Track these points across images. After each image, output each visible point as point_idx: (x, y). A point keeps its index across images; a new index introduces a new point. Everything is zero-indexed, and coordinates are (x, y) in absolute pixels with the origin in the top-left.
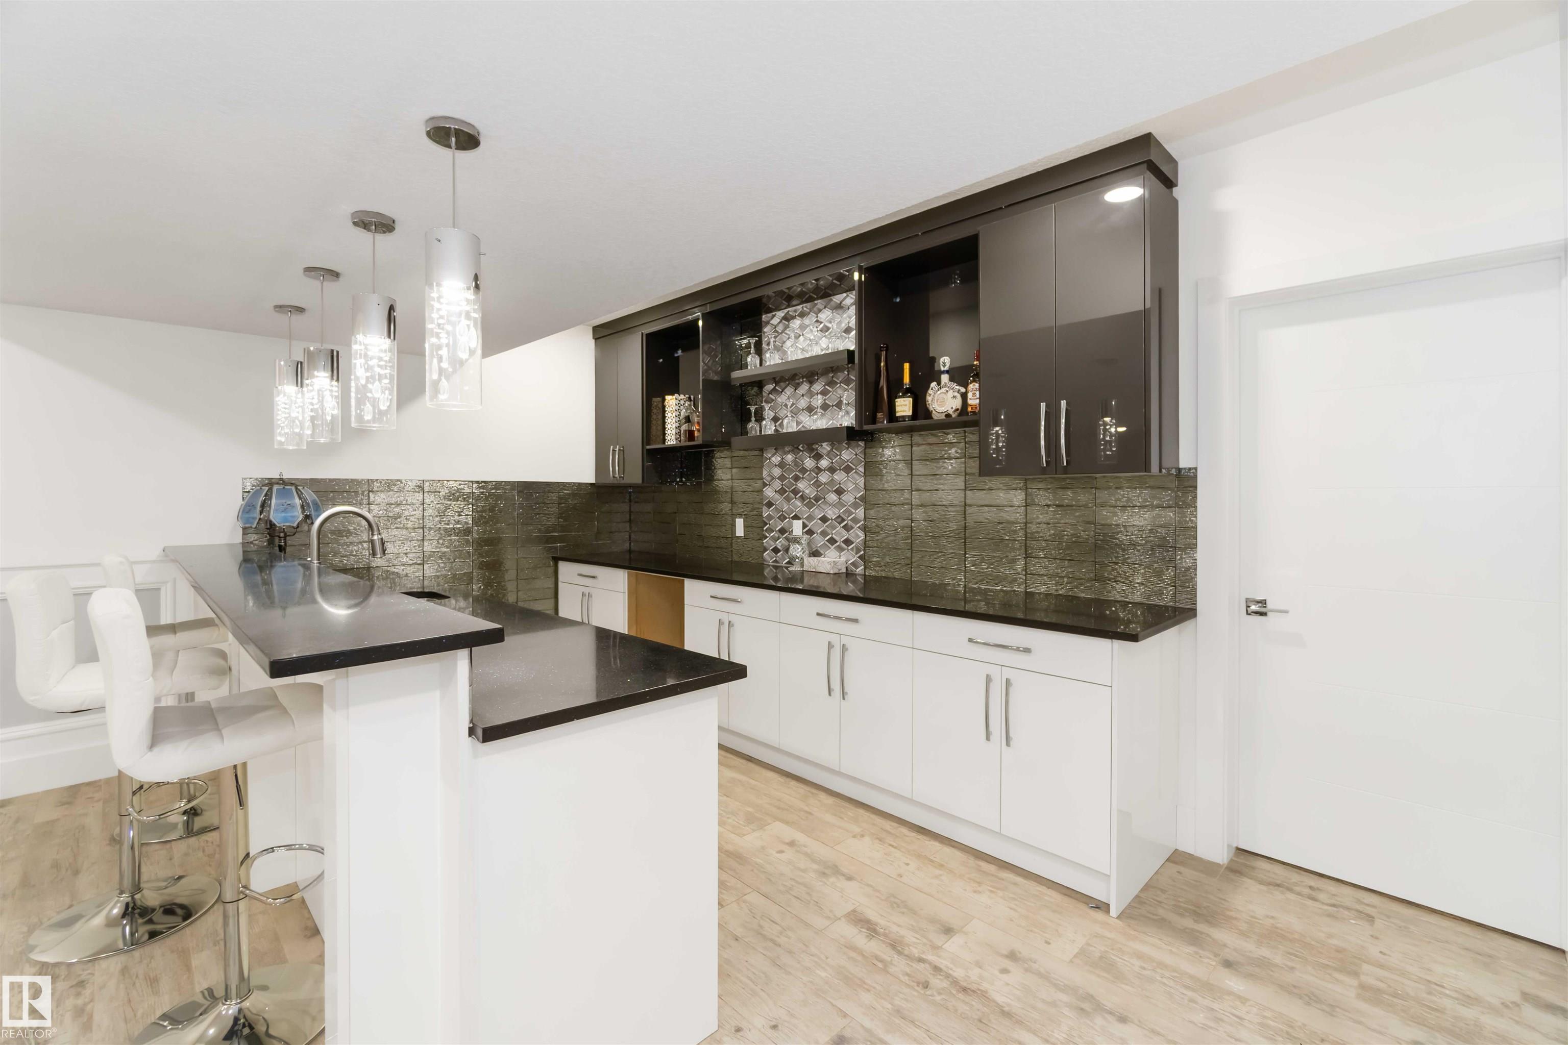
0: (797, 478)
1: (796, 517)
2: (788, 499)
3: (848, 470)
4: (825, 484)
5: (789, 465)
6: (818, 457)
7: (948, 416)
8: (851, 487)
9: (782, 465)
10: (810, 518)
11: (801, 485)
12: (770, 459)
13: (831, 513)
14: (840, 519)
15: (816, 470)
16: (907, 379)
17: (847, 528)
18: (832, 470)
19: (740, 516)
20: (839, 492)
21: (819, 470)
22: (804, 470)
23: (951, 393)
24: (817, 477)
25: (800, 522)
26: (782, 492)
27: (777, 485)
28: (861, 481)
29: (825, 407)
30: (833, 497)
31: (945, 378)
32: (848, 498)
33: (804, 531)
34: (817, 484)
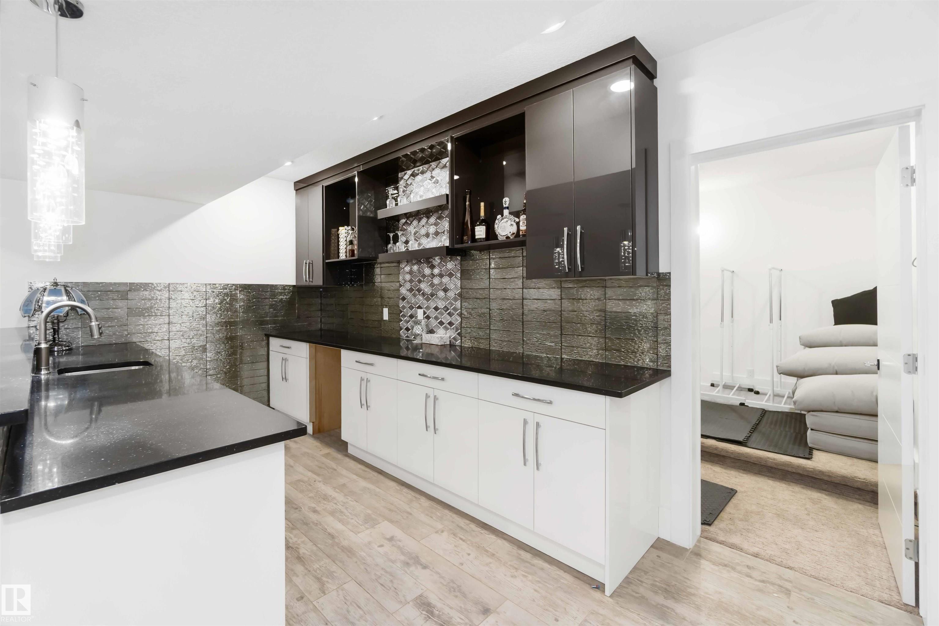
0: (420, 281)
1: (420, 307)
2: (415, 295)
3: (451, 275)
4: (437, 285)
5: (415, 272)
6: (432, 267)
7: (508, 238)
8: (452, 286)
9: (411, 272)
10: (428, 308)
11: (423, 286)
12: (403, 268)
13: (441, 305)
14: (446, 308)
15: (432, 276)
16: (482, 213)
17: (450, 314)
18: (441, 276)
19: (386, 306)
20: (445, 290)
21: (433, 276)
22: (424, 276)
23: (509, 222)
24: (432, 281)
25: (422, 310)
26: (411, 290)
27: (408, 286)
28: (459, 283)
29: (436, 233)
30: (441, 294)
31: (506, 212)
32: (451, 294)
33: (425, 316)
34: (432, 285)
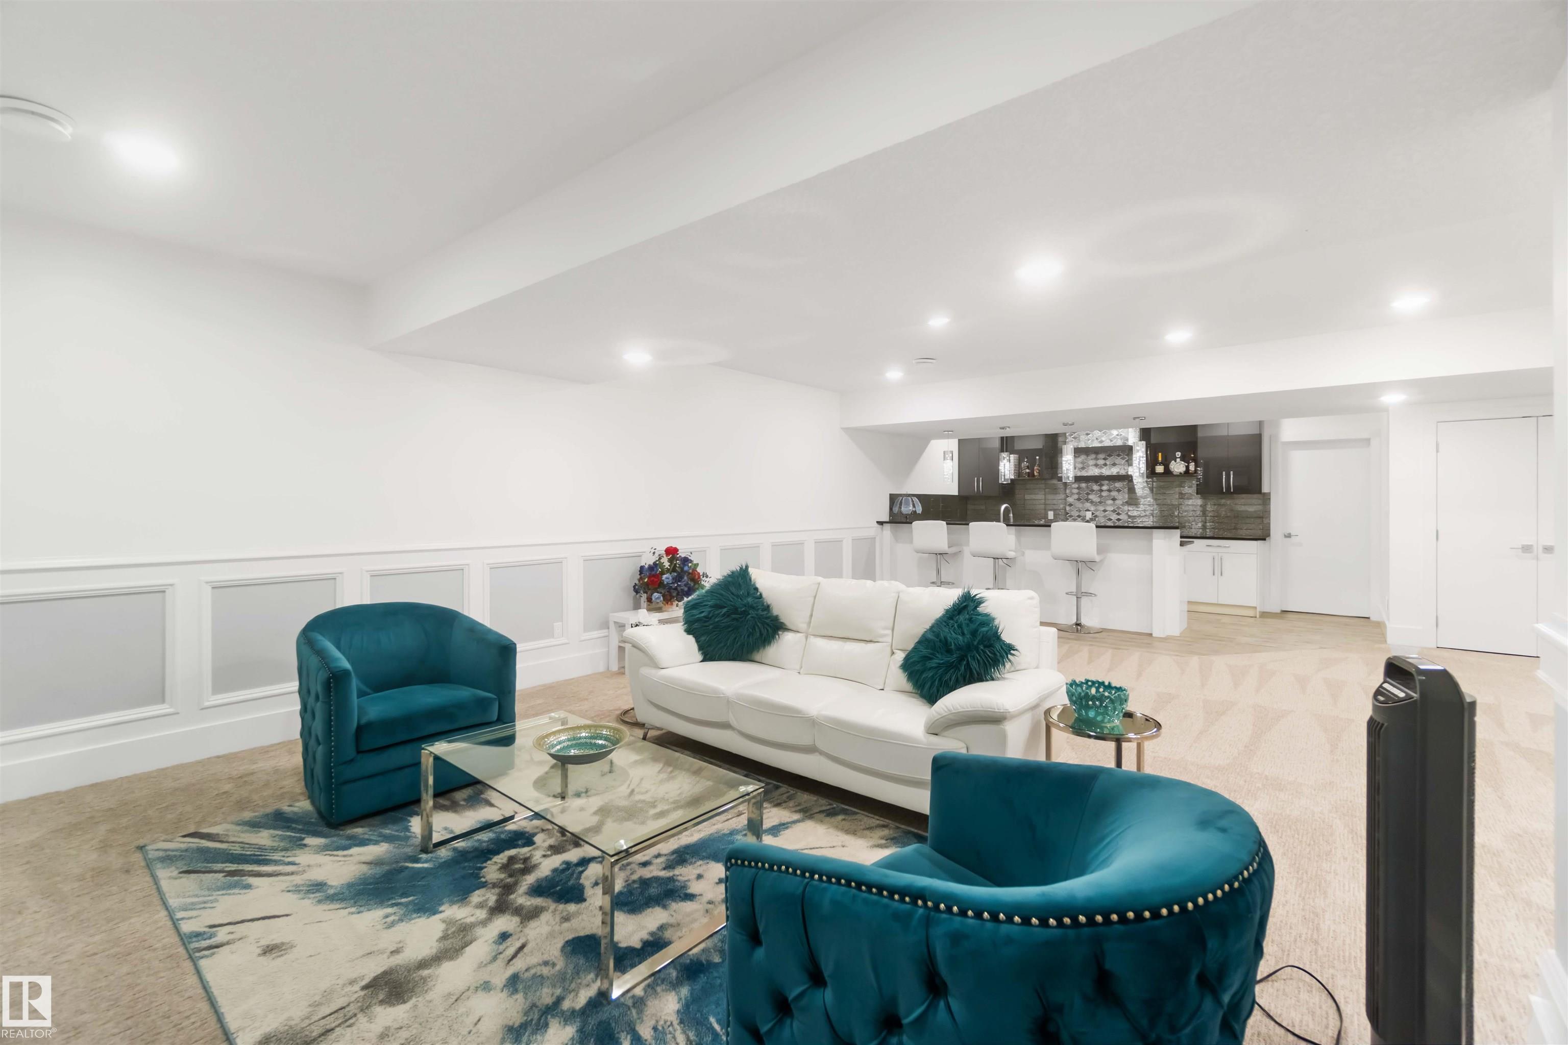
0: (1088, 494)
1: (1087, 510)
2: (1083, 503)
3: (1119, 491)
4: (1105, 496)
5: (1084, 488)
6: (1101, 485)
7: (1181, 473)
8: (1120, 497)
9: (1079, 488)
10: (1096, 510)
11: (1091, 497)
12: (1071, 485)
13: (1111, 508)
14: (1114, 511)
16: (1160, 459)
17: (1118, 514)
18: (1109, 491)
19: (1051, 510)
20: (1114, 499)
21: (1101, 491)
22: (1093, 491)
23: (1182, 466)
24: (1101, 494)
25: (1091, 512)
26: (1079, 499)
27: (1076, 497)
28: (1127, 496)
29: (1105, 465)
30: (1110, 502)
31: (1178, 460)
32: (1119, 502)
34: (1101, 496)
